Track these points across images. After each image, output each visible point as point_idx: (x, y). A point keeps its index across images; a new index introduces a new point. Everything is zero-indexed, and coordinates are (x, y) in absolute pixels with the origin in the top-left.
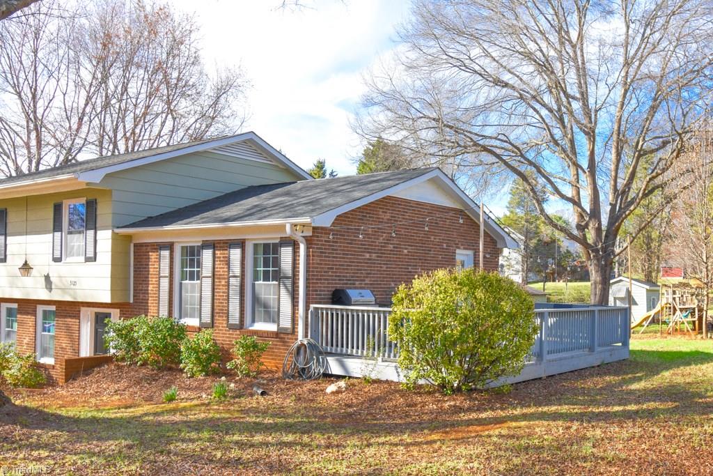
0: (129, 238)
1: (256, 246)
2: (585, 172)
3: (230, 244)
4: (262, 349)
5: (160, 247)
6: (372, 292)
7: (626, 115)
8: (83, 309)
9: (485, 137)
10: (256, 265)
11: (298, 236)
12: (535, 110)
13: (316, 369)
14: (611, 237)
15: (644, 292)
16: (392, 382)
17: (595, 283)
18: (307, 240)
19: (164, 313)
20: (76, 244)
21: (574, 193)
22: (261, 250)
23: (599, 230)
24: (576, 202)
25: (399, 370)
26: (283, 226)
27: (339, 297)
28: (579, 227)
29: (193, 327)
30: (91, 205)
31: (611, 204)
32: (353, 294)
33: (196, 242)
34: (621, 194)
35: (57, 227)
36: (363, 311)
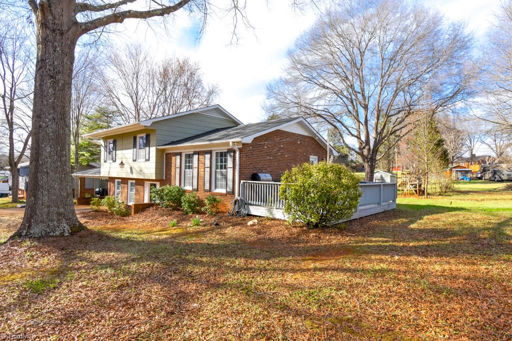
0: (163, 150)
1: (217, 153)
2: (363, 125)
3: (205, 153)
4: (218, 202)
5: (176, 154)
6: (271, 175)
7: (381, 100)
8: (146, 182)
9: (318, 110)
10: (217, 162)
11: (236, 148)
12: (341, 98)
13: (244, 211)
14: (375, 153)
15: (389, 177)
16: (281, 220)
17: (368, 173)
18: (240, 150)
19: (177, 184)
20: (142, 154)
21: (358, 134)
22: (219, 155)
23: (369, 149)
24: (359, 138)
25: (285, 214)
26: (229, 143)
27: (255, 177)
28: (360, 149)
29: (189, 190)
30: (148, 137)
31: (375, 138)
32: (262, 176)
33: (191, 152)
34: (379, 134)
35: (135, 146)
36: (266, 184)
